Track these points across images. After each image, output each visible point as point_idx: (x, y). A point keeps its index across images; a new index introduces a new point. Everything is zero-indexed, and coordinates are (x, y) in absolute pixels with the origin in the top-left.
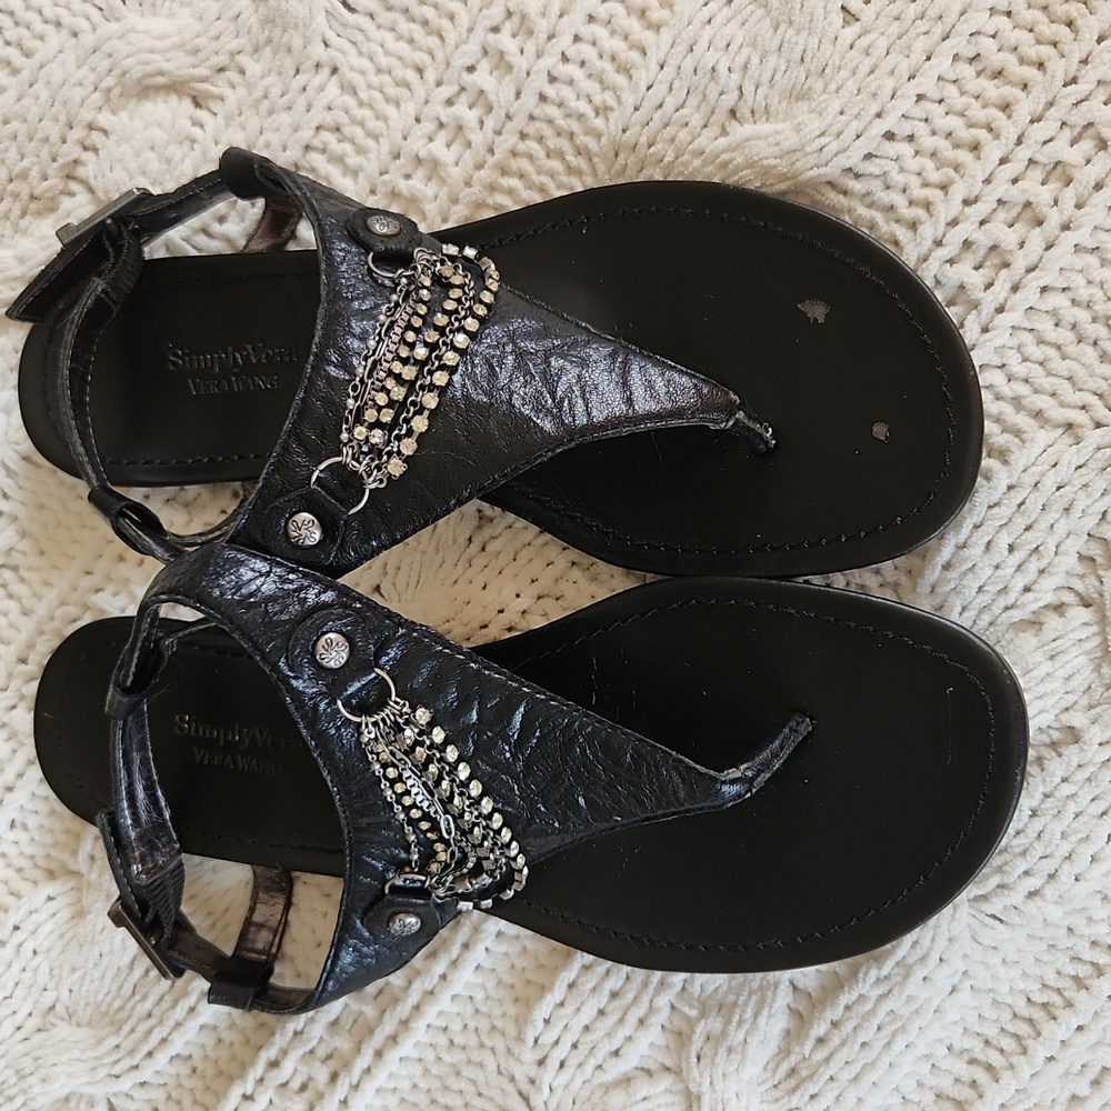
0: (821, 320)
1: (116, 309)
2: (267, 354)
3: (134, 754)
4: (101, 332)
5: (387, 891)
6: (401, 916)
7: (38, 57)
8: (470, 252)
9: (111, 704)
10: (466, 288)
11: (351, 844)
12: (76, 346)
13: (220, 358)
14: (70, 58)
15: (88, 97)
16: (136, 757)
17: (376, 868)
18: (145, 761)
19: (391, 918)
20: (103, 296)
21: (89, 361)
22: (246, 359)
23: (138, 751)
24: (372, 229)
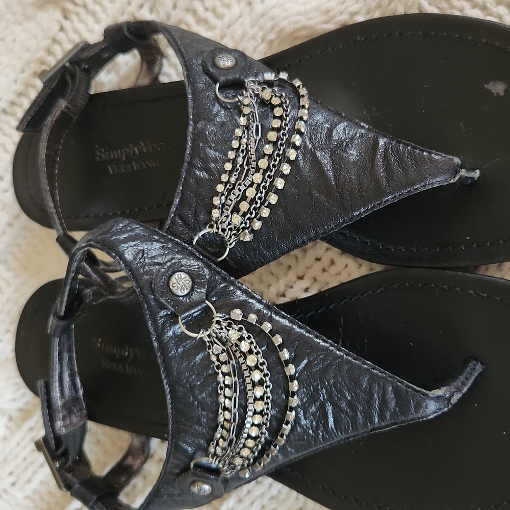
0: (502, 94)
1: (75, 118)
2: (153, 148)
3: (65, 353)
4: (66, 132)
5: (192, 465)
6: (199, 484)
7: (226, 20)
8: (284, 76)
9: (52, 326)
10: (284, 105)
11: (173, 434)
12: (49, 140)
13: (126, 152)
14: (247, 20)
15: (258, 46)
16: (66, 356)
17: (186, 451)
18: (70, 359)
19: (193, 483)
20: (66, 110)
21: (58, 149)
22: (141, 151)
23: (67, 352)
24: (218, 65)
